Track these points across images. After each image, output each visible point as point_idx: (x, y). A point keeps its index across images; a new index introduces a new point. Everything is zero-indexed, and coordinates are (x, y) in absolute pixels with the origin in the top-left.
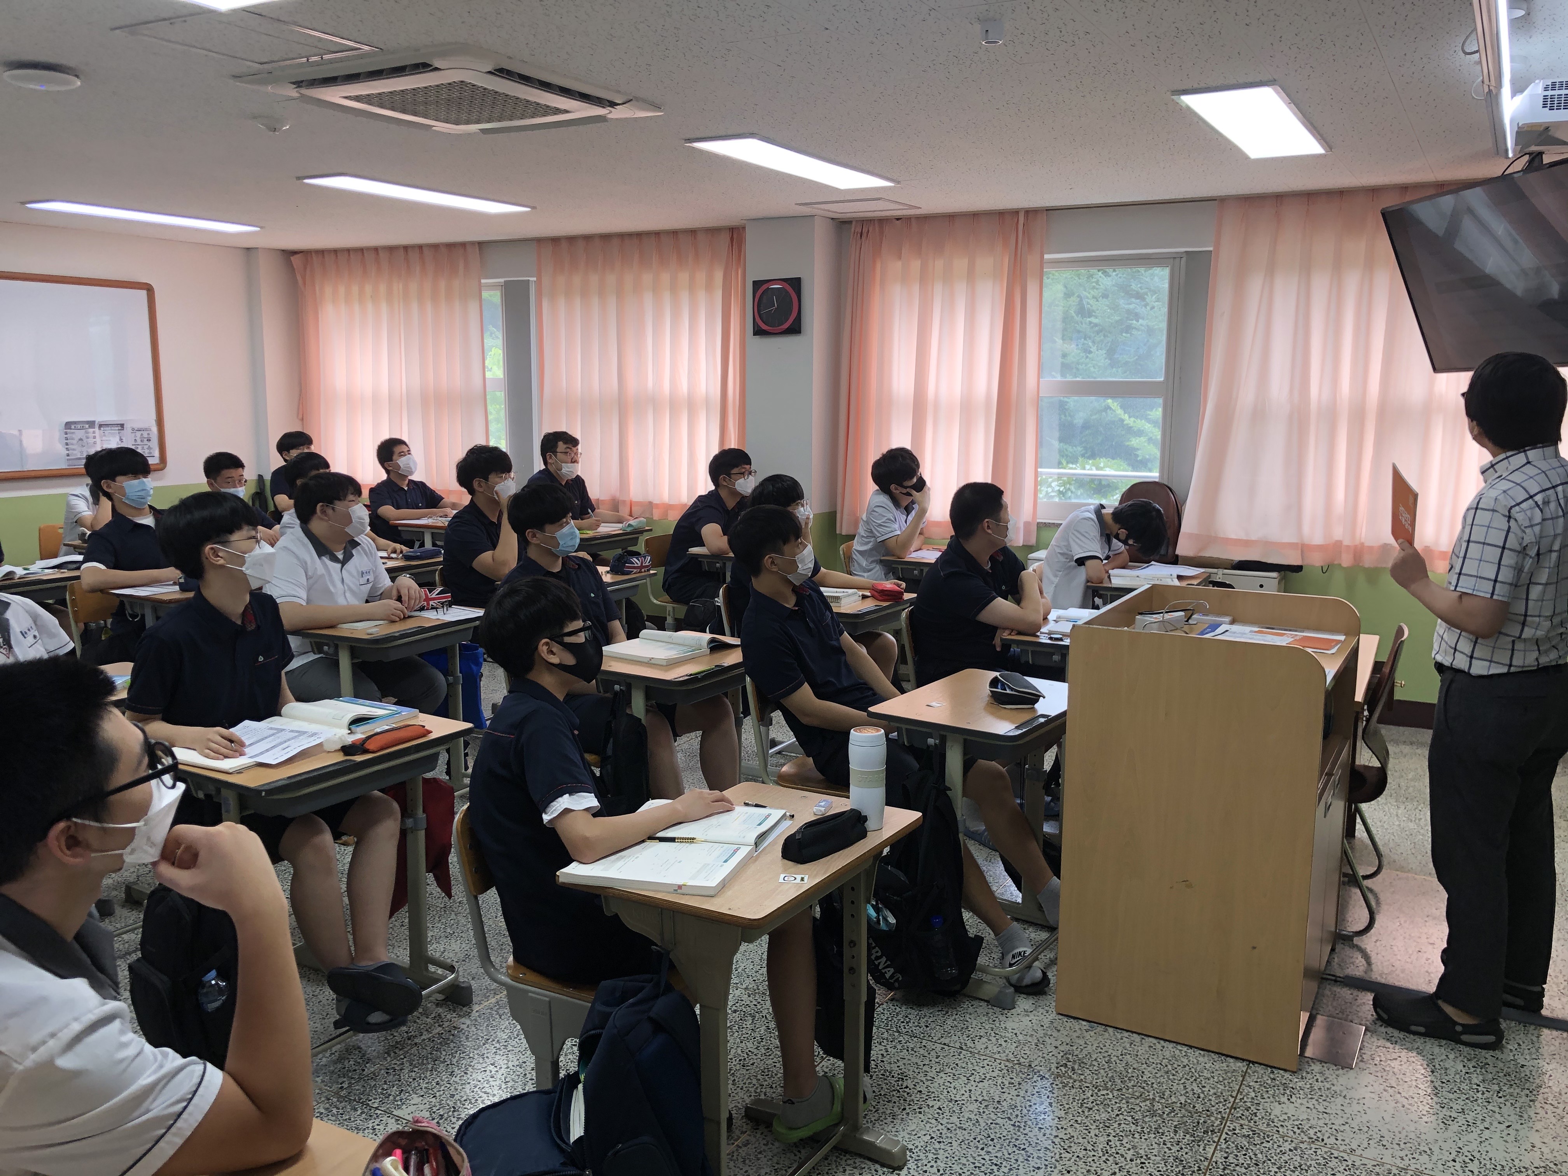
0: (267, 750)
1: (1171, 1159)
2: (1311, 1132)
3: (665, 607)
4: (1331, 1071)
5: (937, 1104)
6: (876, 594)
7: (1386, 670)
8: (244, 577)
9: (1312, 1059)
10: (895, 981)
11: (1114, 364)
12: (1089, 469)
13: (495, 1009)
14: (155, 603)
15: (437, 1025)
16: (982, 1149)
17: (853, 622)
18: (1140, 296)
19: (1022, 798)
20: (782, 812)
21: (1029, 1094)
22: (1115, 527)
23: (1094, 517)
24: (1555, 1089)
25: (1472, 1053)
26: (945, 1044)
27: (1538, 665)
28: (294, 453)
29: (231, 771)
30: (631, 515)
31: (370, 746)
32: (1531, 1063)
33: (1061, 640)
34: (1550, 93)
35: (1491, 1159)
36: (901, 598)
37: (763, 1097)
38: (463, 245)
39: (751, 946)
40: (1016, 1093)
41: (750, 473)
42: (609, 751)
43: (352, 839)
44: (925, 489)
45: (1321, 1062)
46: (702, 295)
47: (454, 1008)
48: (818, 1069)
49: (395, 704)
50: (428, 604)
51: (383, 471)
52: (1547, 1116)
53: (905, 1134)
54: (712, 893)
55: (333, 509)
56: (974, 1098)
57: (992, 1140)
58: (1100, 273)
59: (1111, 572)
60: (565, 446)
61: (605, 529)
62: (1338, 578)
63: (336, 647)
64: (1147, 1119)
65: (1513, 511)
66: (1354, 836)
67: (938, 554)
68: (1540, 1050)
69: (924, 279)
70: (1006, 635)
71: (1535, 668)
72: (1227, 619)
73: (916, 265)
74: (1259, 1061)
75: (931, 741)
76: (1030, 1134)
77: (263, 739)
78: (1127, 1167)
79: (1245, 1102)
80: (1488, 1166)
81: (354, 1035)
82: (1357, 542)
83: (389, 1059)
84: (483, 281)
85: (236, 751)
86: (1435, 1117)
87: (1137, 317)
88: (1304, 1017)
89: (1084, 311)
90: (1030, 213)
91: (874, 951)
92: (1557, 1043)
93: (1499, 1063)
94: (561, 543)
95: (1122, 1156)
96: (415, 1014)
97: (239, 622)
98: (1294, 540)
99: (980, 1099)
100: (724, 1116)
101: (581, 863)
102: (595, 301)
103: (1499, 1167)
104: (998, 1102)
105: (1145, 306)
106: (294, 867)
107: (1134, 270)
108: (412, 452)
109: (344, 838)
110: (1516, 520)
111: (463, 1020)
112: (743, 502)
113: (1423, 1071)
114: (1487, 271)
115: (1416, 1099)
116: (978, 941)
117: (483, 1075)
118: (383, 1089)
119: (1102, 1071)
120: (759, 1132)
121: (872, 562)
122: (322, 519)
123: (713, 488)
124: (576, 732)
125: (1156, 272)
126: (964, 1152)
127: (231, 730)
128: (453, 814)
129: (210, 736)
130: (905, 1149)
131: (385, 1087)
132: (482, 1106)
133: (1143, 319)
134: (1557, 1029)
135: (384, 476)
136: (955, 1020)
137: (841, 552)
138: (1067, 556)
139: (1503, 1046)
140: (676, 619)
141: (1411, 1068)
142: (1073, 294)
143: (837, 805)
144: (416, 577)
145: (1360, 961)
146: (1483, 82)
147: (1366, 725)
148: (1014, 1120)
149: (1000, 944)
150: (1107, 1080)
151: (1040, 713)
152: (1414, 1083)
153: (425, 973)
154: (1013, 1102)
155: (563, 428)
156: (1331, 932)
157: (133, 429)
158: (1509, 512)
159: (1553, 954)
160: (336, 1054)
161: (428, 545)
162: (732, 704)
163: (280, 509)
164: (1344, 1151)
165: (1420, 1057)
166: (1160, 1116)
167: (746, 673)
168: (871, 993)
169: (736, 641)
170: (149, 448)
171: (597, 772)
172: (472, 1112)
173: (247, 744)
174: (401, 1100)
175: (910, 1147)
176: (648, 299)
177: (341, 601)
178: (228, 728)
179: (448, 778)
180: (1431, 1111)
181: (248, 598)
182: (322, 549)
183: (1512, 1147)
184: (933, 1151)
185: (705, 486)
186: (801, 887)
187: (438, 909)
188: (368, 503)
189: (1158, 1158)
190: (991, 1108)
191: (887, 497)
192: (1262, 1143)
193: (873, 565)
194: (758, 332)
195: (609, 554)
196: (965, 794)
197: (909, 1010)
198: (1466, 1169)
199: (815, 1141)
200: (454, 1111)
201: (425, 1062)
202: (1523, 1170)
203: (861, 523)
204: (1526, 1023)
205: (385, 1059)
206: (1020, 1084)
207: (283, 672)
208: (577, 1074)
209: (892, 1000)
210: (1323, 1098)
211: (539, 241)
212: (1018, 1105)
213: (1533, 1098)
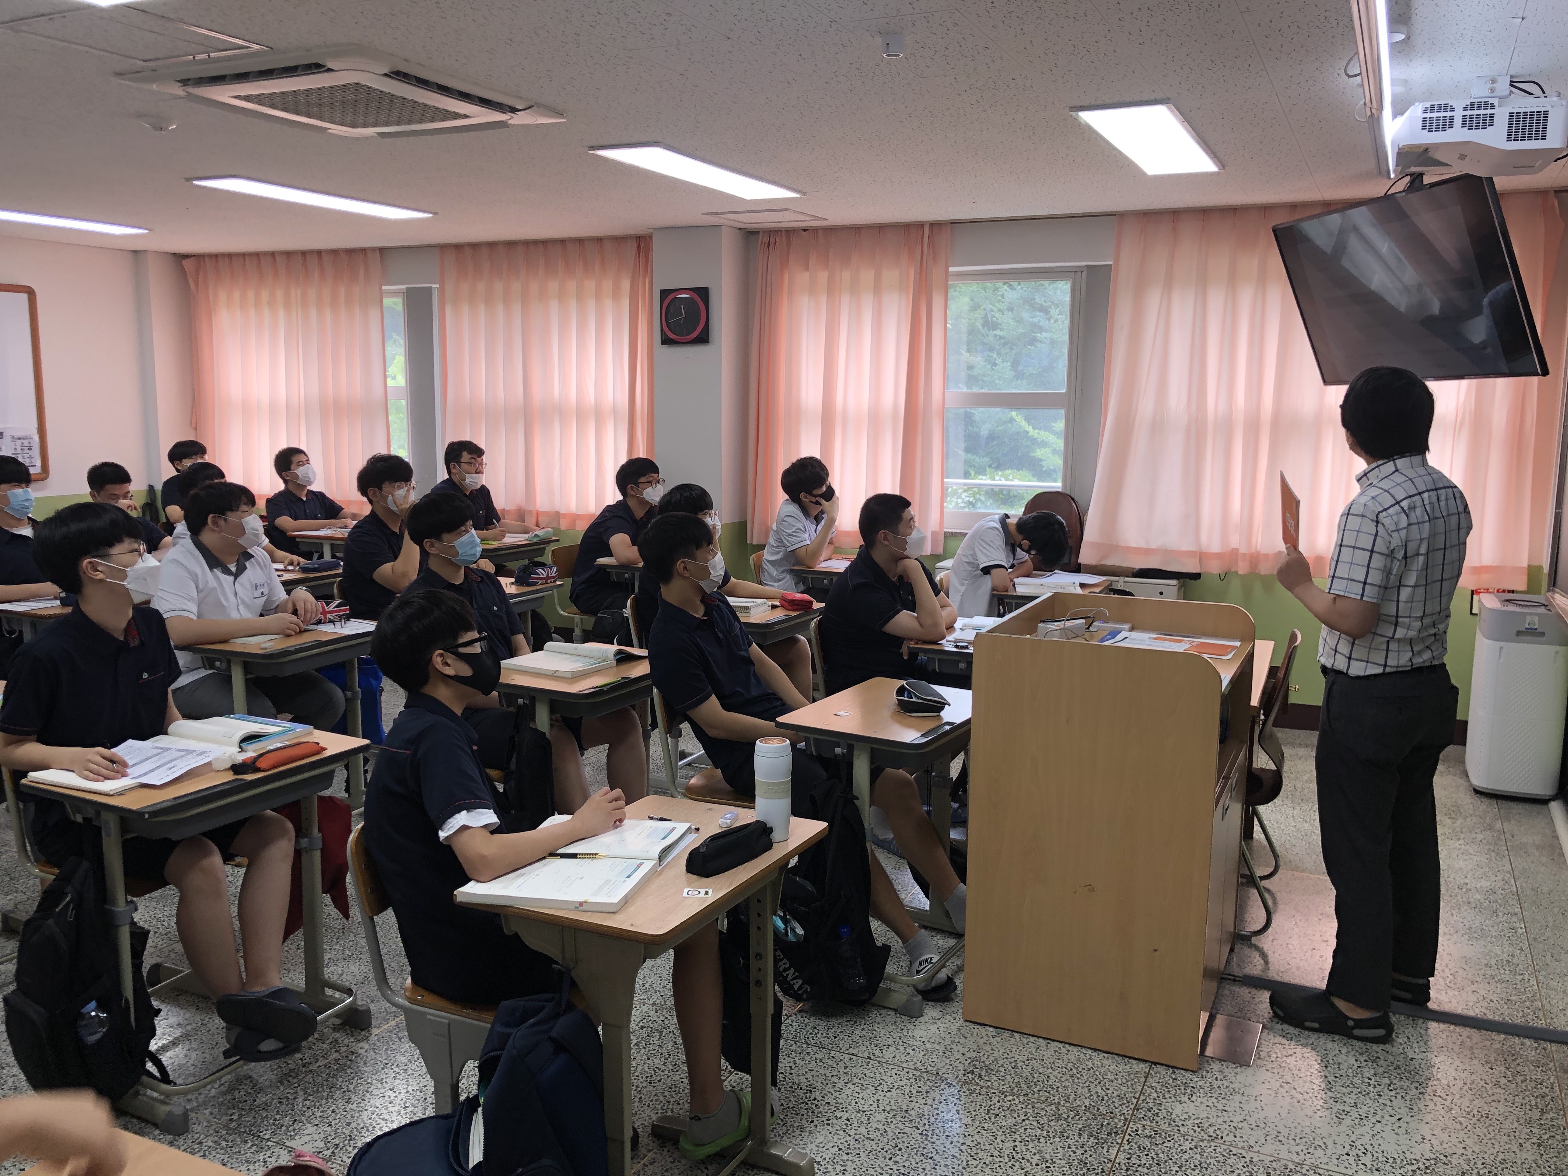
0: (152, 771)
1: (1076, 1162)
2: (1211, 1130)
3: (573, 618)
4: (1229, 1070)
5: (846, 1115)
6: (786, 604)
7: (1281, 674)
8: (126, 592)
9: (1212, 1058)
10: (804, 992)
11: (1019, 376)
12: (1000, 480)
13: (395, 1031)
14: (33, 618)
15: (333, 1050)
16: (890, 1159)
17: (762, 632)
18: (1045, 310)
19: (929, 805)
20: (687, 825)
21: (936, 1102)
22: (1018, 537)
23: (999, 526)
24: (1444, 1082)
25: (1364, 1047)
26: (853, 1054)
27: (1412, 665)
28: (188, 463)
29: (111, 793)
30: (537, 525)
31: (261, 764)
32: (1420, 1056)
33: (967, 647)
34: (1428, 115)
35: (1383, 1152)
36: (811, 608)
37: (669, 1113)
38: (364, 251)
39: (658, 961)
40: (923, 1101)
41: (658, 482)
42: (513, 766)
43: (245, 861)
44: (834, 498)
45: (1220, 1060)
46: (608, 303)
47: (352, 1032)
48: (726, 1083)
49: (291, 721)
50: (325, 617)
51: (281, 481)
52: (1436, 1108)
53: (813, 1146)
54: (614, 910)
55: (225, 520)
56: (881, 1108)
57: (900, 1149)
58: (1005, 287)
59: (1015, 580)
60: (470, 456)
61: (510, 539)
62: (1235, 585)
63: (229, 662)
64: (1052, 1123)
65: (1381, 515)
66: (1252, 838)
67: (848, 563)
68: (1429, 1043)
69: (831, 290)
70: (912, 645)
71: (1409, 668)
72: (1127, 626)
73: (823, 276)
74: (1161, 1062)
75: (838, 750)
76: (937, 1142)
77: (147, 759)
78: (1033, 1172)
79: (1147, 1103)
80: (1380, 1159)
81: (245, 1065)
82: (1253, 550)
83: (282, 1088)
84: (384, 288)
85: (118, 772)
86: (1329, 1111)
87: (1041, 329)
88: (1204, 1017)
89: (990, 324)
90: (936, 226)
91: (781, 963)
92: (1444, 1036)
93: (1390, 1056)
94: (460, 552)
95: (1028, 1161)
96: (310, 1039)
97: (121, 638)
98: (1192, 548)
99: (888, 1108)
100: (628, 1134)
101: (479, 881)
102: (500, 308)
103: (1391, 1160)
104: (906, 1111)
105: (1049, 319)
106: (181, 890)
107: (1038, 283)
108: (311, 462)
109: (238, 860)
110: (1383, 524)
111: (361, 1044)
112: (651, 510)
113: (1317, 1066)
114: (1372, 288)
115: (1311, 1095)
116: (886, 949)
117: (381, 1101)
118: (275, 1120)
119: (1008, 1077)
120: (666, 1150)
121: (783, 572)
122: (213, 530)
123: (621, 498)
124: (475, 748)
125: (1060, 286)
126: (872, 1162)
127: (113, 750)
128: (350, 831)
129: (90, 757)
130: (812, 1162)
131: (278, 1117)
132: (380, 1133)
133: (1046, 331)
134: (1444, 1022)
135: (281, 486)
136: (863, 1029)
137: (752, 562)
138: (973, 565)
139: (1393, 1040)
140: (584, 631)
141: (1306, 1063)
142: (979, 307)
143: (743, 816)
144: (313, 590)
145: (1257, 959)
146: (1365, 104)
147: (1263, 728)
148: (921, 1129)
149: (908, 952)
150: (1014, 1085)
151: (945, 720)
152: (1309, 1078)
153: (321, 997)
154: (921, 1111)
155: (467, 438)
156: (1230, 932)
157: (13, 438)
158: (1377, 517)
159: (1440, 948)
160: (226, 1085)
161: (327, 556)
162: (640, 716)
163: (172, 520)
164: (1243, 1148)
165: (1314, 1053)
166: (1065, 1120)
167: (654, 684)
168: (778, 1005)
169: (644, 653)
170: (30, 457)
171: (500, 787)
172: (368, 1140)
173: (130, 763)
174: (294, 1130)
175: (818, 1159)
176: (554, 306)
177: (235, 615)
178: (109, 748)
179: (347, 795)
180: (1325, 1105)
181: (130, 613)
182: (213, 561)
183: (1403, 1139)
184: (841, 1163)
185: (613, 496)
186: (705, 901)
187: (336, 930)
188: (264, 513)
189: (1063, 1162)
190: (898, 1118)
191: (797, 506)
192: (1164, 1143)
193: (784, 575)
194: (666, 341)
195: (514, 565)
196: (872, 802)
197: (818, 1022)
198: (1360, 1163)
199: (722, 1157)
200: (350, 1140)
201: (320, 1089)
202: (1415, 1162)
203: (772, 532)
204: (1415, 1017)
205: (278, 1087)
206: (927, 1092)
207: (170, 689)
208: (476, 1097)
209: (800, 1011)
210: (1222, 1096)
211: (443, 248)
212: (926, 1113)
213: (1422, 1090)
